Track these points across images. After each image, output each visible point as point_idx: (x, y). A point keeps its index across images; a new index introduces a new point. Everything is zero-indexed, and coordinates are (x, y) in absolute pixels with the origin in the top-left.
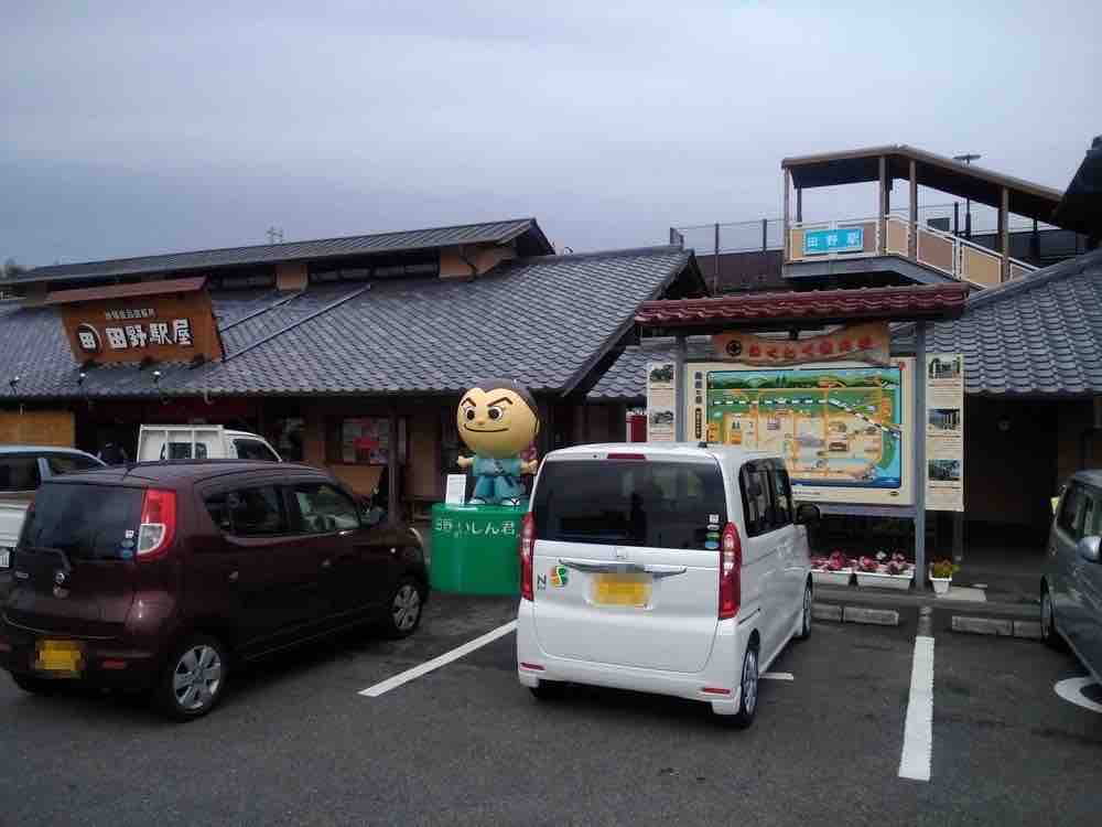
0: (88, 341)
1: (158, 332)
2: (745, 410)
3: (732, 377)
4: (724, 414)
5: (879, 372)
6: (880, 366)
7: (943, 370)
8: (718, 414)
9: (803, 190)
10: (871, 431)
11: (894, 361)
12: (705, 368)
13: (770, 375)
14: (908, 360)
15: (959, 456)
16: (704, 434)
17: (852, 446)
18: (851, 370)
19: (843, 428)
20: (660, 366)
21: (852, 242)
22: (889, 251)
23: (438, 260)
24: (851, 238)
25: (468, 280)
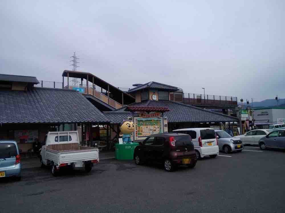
2: (143, 125)
3: (141, 120)
4: (140, 126)
5: (158, 119)
6: (159, 118)
7: (165, 119)
8: (139, 126)
10: (158, 128)
11: (160, 117)
12: (137, 118)
13: (146, 119)
14: (162, 117)
15: (167, 131)
16: (137, 129)
17: (156, 130)
18: (156, 119)
19: (155, 127)
20: (130, 117)
21: (82, 91)
22: (89, 94)
23: (11, 85)
24: (82, 90)
25: (25, 92)
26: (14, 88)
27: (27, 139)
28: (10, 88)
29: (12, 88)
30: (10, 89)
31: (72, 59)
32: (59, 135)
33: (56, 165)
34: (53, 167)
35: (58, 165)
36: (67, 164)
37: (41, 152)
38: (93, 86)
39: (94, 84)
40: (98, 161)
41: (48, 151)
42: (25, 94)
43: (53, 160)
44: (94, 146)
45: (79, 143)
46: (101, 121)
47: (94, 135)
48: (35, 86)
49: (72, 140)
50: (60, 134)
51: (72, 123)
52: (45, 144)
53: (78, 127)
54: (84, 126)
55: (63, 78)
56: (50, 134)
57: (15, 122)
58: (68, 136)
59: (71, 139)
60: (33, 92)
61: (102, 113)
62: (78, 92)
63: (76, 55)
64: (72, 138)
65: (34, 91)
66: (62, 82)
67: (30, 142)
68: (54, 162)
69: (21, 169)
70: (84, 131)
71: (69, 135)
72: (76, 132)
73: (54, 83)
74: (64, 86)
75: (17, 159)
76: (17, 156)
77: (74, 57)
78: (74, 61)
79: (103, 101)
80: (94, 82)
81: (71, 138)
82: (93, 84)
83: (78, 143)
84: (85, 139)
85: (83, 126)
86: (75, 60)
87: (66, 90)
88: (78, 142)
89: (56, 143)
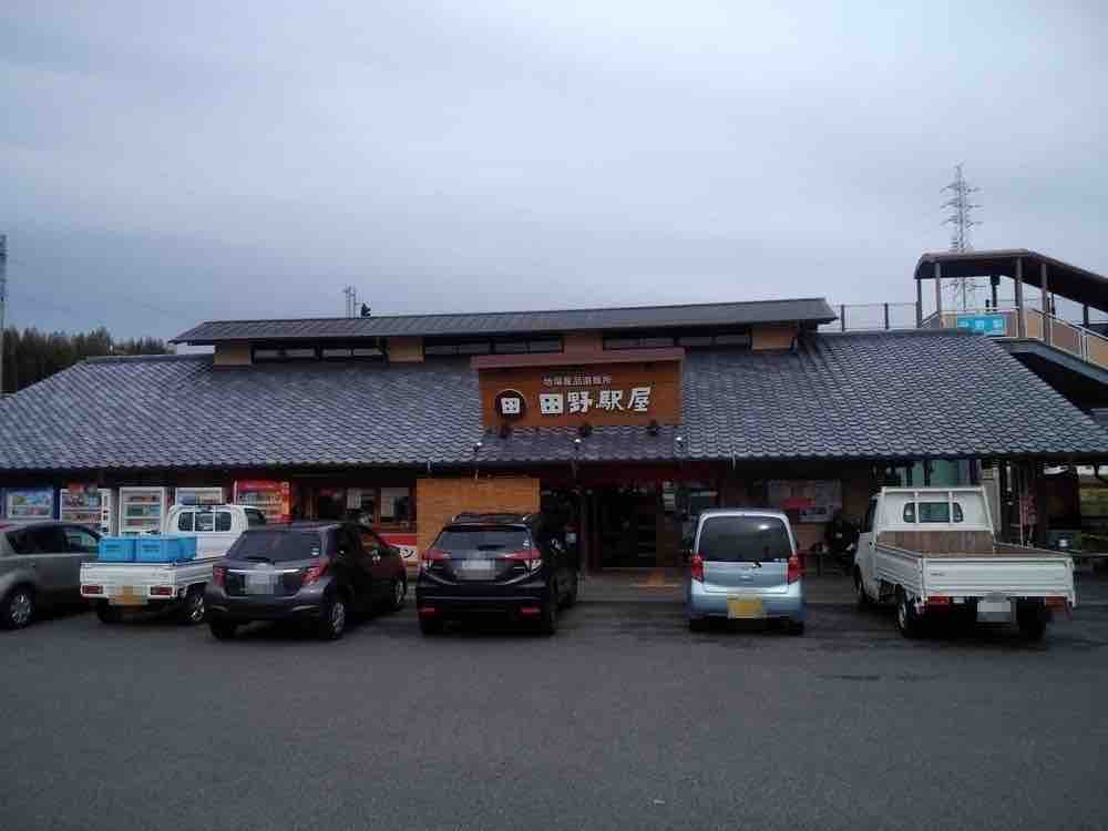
0: (511, 406)
1: (609, 399)
9: (922, 280)
21: (999, 328)
22: (1028, 336)
23: (750, 332)
24: (997, 324)
25: (791, 352)
26: (759, 345)
27: (808, 511)
28: (747, 347)
29: (754, 343)
30: (745, 348)
31: (951, 195)
32: (917, 501)
33: (913, 600)
34: (904, 606)
35: (919, 600)
36: (951, 598)
37: (858, 556)
38: (1045, 300)
39: (1049, 295)
40: (1071, 603)
41: (883, 552)
42: (795, 362)
43: (904, 583)
44: (1056, 548)
45: (993, 533)
46: (1083, 450)
47: (1055, 506)
48: (822, 328)
49: (964, 518)
50: (920, 495)
51: (962, 456)
52: (868, 528)
53: (983, 473)
54: (1009, 468)
55: (919, 283)
56: (887, 494)
57: (788, 454)
58: (951, 506)
59: (962, 516)
60: (817, 350)
61: (1086, 417)
62: (980, 334)
63: (966, 177)
64: (964, 511)
65: (821, 346)
66: (916, 300)
67: (818, 519)
68: (904, 590)
69: (804, 603)
70: (1009, 489)
71: (951, 500)
72: (981, 492)
73: (886, 310)
74: (924, 317)
75: (791, 568)
76: (792, 559)
77: (958, 187)
78: (958, 204)
79: (1090, 361)
80: (1048, 284)
81: (960, 511)
82: (1044, 293)
83: (988, 532)
84: (1019, 523)
85: (1005, 470)
86: (960, 198)
87: (931, 332)
88: (987, 529)
89: (909, 527)
